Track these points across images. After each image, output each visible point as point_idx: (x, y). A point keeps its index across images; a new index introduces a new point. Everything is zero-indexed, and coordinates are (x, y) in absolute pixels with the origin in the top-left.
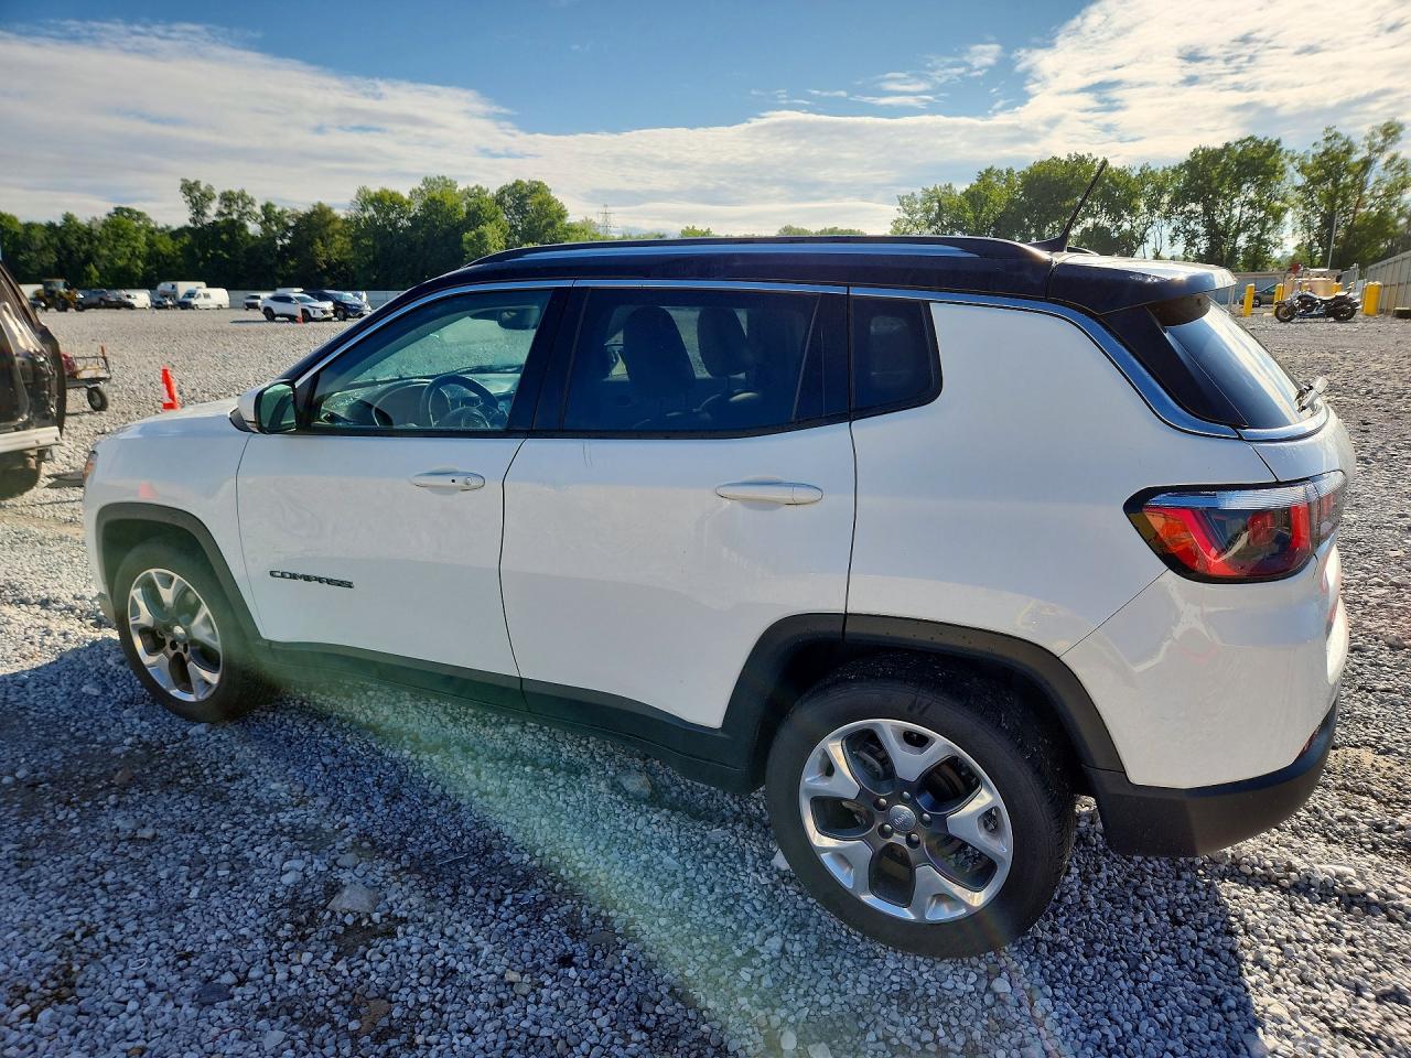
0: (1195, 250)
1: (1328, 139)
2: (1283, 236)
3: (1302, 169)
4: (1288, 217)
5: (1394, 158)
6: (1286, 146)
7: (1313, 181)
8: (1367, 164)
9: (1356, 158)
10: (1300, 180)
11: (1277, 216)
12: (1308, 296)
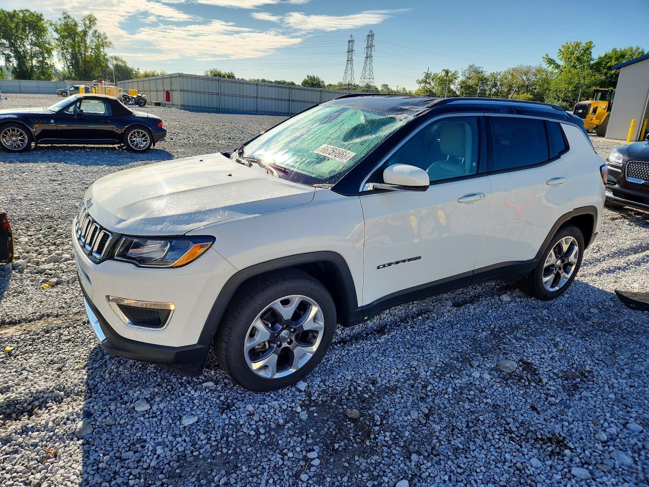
0: (11, 64)
1: (65, 18)
2: (54, 62)
3: (56, 30)
4: (54, 53)
5: (96, 32)
6: (46, 18)
7: (63, 37)
8: (85, 33)
9: (79, 29)
10: (56, 36)
11: (49, 52)
12: (126, 95)
